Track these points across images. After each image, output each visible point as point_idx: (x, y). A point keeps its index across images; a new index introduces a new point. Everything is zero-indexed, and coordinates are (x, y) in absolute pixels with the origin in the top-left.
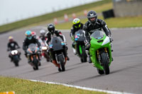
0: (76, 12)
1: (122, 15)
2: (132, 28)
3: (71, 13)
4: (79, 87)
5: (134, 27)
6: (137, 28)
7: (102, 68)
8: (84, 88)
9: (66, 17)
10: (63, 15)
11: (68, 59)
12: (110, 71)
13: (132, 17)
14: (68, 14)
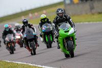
0: (37, 12)
3: (34, 12)
6: (81, 23)
7: (68, 53)
9: (30, 15)
10: (28, 14)
11: (38, 46)
12: (75, 55)
14: (32, 13)
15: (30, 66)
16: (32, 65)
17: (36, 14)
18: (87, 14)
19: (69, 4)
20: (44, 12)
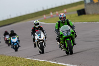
14: (53, 12)
15: (51, 64)
16: (52, 62)
17: (57, 13)
20: (65, 11)
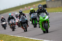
0: (30, 6)
1: (50, 7)
2: (55, 13)
3: (28, 6)
4: (32, 38)
5: (56, 12)
8: (34, 39)
9: (26, 8)
10: (24, 7)
13: (55, 8)
14: (26, 6)
17: (29, 7)
18: (60, 7)
19: (49, 1)
20: (34, 6)
